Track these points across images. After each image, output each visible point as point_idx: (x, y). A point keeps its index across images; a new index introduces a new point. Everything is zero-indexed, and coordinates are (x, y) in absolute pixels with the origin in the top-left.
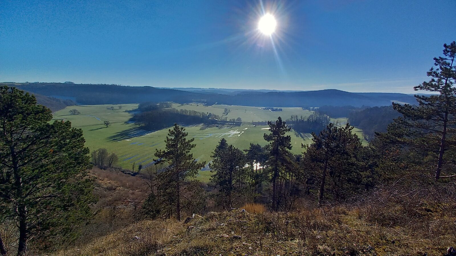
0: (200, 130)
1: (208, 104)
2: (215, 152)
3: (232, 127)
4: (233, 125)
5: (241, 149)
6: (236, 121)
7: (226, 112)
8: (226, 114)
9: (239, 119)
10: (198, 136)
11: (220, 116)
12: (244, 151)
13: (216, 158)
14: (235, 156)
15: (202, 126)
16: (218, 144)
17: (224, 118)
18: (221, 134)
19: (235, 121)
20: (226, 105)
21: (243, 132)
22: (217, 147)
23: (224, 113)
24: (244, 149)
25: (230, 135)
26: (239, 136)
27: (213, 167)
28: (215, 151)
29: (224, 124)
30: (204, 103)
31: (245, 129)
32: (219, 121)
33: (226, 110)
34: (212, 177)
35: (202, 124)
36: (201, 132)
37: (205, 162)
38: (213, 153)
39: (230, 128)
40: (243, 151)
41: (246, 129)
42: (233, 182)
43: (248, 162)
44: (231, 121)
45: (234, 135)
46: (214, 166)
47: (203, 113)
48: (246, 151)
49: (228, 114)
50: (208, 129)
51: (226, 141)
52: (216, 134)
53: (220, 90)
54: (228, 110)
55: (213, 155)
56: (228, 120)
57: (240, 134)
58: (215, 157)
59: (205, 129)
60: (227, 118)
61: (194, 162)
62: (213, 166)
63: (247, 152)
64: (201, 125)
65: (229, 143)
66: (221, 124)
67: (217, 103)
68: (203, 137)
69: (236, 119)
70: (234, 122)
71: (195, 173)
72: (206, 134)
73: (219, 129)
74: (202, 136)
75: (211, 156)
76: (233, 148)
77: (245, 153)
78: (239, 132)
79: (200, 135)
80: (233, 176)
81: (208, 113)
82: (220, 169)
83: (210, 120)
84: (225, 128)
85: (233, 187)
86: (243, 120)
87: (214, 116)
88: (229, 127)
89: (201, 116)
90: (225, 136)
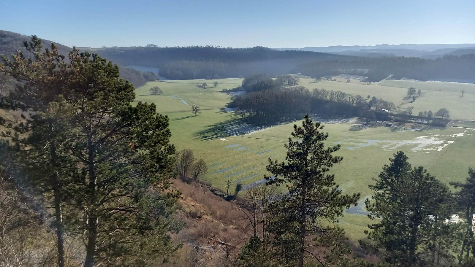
0: (351, 130)
1: (371, 78)
2: (379, 179)
3: (424, 129)
4: (425, 124)
5: (444, 179)
6: (435, 115)
7: (412, 95)
8: (412, 99)
9: (443, 112)
10: (345, 141)
11: (396, 104)
12: (451, 184)
13: (380, 192)
14: (429, 192)
15: (356, 122)
16: (389, 163)
17: (404, 108)
18: (396, 142)
19: (433, 116)
20: (413, 81)
21: (452, 142)
22: (384, 169)
23: (406, 98)
24: (450, 179)
25: (416, 145)
26: (439, 150)
27: (375, 207)
28: (379, 176)
29: (404, 122)
30: (362, 77)
31: (458, 135)
32: (394, 115)
33: (412, 91)
34: (371, 228)
35: (355, 120)
36: (352, 134)
37: (359, 195)
38: (376, 180)
39: (419, 131)
40: (448, 185)
41: (461, 135)
42: (420, 248)
43: (459, 213)
44: (423, 115)
45: (427, 147)
46: (377, 206)
47: (359, 98)
48: (456, 185)
49: (417, 100)
50: (367, 130)
51: (406, 158)
52: (385, 141)
53: (401, 48)
54: (417, 91)
55: (374, 183)
56: (415, 113)
57: (442, 145)
58: (379, 189)
59: (361, 129)
60: (412, 108)
61: (337, 192)
62: (373, 206)
63: (459, 189)
64: (353, 122)
65: (414, 163)
66: (397, 121)
67: (391, 76)
68: (354, 146)
69: (434, 112)
70: (429, 118)
71: (337, 212)
72: (360, 140)
73: (393, 130)
74: (353, 143)
75: (369, 186)
76: (425, 174)
77: (453, 190)
78: (442, 142)
79: (350, 141)
80: (419, 235)
81: (369, 97)
82: (389, 215)
83: (372, 111)
84: (407, 129)
85: (419, 258)
86: (454, 114)
87: (382, 104)
88: (416, 129)
89: (353, 103)
90: (404, 147)
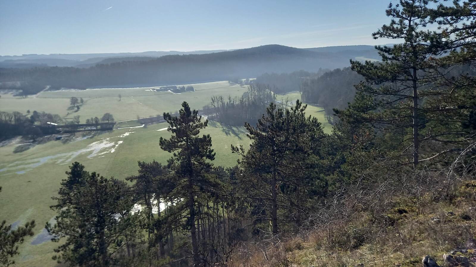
0: (16, 152)
1: (26, 92)
2: (59, 196)
3: (94, 135)
4: (94, 130)
5: (121, 178)
6: (101, 121)
7: (76, 104)
8: (76, 109)
9: (108, 116)
10: (11, 167)
11: (61, 115)
12: (127, 179)
13: (64, 209)
14: (106, 194)
15: (20, 142)
16: (66, 177)
17: (71, 118)
18: (70, 154)
19: (100, 122)
20: (73, 91)
21: (121, 142)
22: (63, 184)
23: (70, 108)
24: (127, 175)
25: (91, 152)
26: (112, 152)
27: (57, 228)
28: (59, 193)
29: (74, 132)
30: (14, 91)
31: (125, 135)
32: (62, 127)
33: (74, 101)
34: (58, 251)
35: (18, 139)
36: (18, 156)
38: (56, 199)
39: (91, 138)
40: (125, 181)
41: (127, 134)
44: (91, 122)
45: (101, 151)
46: (59, 226)
47: (16, 114)
48: (131, 179)
49: (81, 108)
50: (35, 148)
51: (82, 167)
52: (59, 155)
53: (52, 58)
54: (79, 101)
55: (56, 203)
56: (83, 121)
57: (114, 146)
58: (62, 207)
59: (28, 148)
60: (79, 117)
62: (55, 227)
63: (135, 182)
64: (16, 142)
65: (89, 169)
66: (66, 132)
67: (48, 87)
68: (24, 169)
69: (100, 117)
70: (97, 124)
72: (30, 161)
73: (65, 142)
74: (22, 166)
75: (51, 207)
76: (99, 178)
78: (113, 144)
79: (17, 165)
81: (29, 112)
83: (37, 126)
84: (79, 139)
86: (117, 117)
87: (46, 117)
88: (87, 137)
89: (10, 121)
90: (80, 156)
